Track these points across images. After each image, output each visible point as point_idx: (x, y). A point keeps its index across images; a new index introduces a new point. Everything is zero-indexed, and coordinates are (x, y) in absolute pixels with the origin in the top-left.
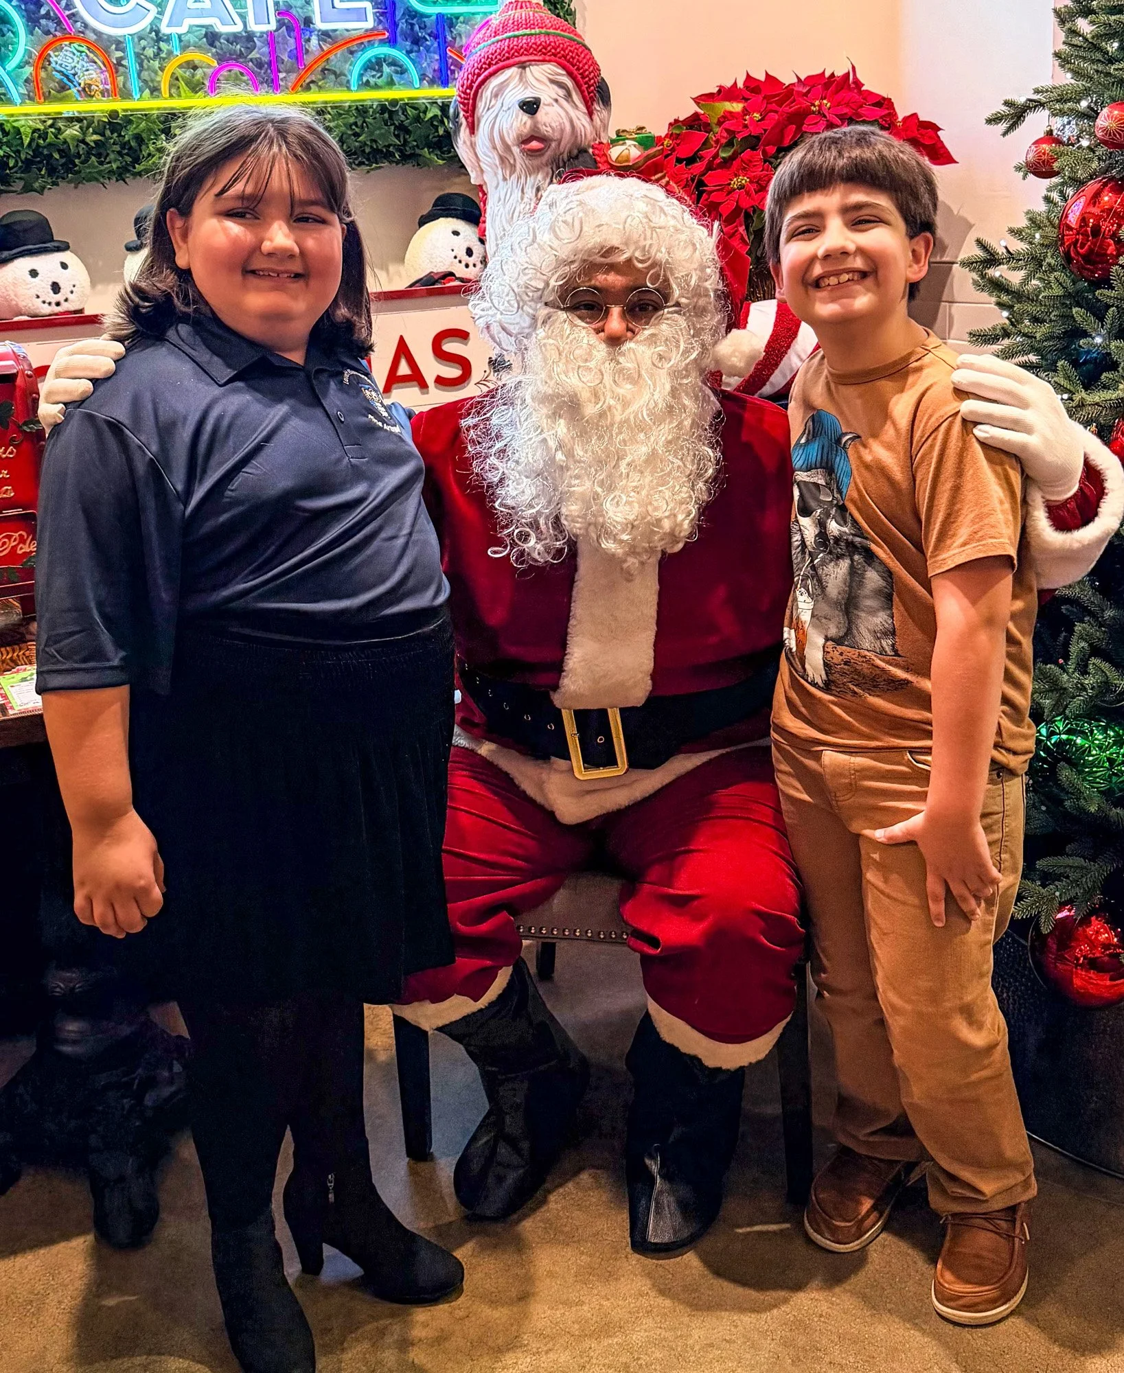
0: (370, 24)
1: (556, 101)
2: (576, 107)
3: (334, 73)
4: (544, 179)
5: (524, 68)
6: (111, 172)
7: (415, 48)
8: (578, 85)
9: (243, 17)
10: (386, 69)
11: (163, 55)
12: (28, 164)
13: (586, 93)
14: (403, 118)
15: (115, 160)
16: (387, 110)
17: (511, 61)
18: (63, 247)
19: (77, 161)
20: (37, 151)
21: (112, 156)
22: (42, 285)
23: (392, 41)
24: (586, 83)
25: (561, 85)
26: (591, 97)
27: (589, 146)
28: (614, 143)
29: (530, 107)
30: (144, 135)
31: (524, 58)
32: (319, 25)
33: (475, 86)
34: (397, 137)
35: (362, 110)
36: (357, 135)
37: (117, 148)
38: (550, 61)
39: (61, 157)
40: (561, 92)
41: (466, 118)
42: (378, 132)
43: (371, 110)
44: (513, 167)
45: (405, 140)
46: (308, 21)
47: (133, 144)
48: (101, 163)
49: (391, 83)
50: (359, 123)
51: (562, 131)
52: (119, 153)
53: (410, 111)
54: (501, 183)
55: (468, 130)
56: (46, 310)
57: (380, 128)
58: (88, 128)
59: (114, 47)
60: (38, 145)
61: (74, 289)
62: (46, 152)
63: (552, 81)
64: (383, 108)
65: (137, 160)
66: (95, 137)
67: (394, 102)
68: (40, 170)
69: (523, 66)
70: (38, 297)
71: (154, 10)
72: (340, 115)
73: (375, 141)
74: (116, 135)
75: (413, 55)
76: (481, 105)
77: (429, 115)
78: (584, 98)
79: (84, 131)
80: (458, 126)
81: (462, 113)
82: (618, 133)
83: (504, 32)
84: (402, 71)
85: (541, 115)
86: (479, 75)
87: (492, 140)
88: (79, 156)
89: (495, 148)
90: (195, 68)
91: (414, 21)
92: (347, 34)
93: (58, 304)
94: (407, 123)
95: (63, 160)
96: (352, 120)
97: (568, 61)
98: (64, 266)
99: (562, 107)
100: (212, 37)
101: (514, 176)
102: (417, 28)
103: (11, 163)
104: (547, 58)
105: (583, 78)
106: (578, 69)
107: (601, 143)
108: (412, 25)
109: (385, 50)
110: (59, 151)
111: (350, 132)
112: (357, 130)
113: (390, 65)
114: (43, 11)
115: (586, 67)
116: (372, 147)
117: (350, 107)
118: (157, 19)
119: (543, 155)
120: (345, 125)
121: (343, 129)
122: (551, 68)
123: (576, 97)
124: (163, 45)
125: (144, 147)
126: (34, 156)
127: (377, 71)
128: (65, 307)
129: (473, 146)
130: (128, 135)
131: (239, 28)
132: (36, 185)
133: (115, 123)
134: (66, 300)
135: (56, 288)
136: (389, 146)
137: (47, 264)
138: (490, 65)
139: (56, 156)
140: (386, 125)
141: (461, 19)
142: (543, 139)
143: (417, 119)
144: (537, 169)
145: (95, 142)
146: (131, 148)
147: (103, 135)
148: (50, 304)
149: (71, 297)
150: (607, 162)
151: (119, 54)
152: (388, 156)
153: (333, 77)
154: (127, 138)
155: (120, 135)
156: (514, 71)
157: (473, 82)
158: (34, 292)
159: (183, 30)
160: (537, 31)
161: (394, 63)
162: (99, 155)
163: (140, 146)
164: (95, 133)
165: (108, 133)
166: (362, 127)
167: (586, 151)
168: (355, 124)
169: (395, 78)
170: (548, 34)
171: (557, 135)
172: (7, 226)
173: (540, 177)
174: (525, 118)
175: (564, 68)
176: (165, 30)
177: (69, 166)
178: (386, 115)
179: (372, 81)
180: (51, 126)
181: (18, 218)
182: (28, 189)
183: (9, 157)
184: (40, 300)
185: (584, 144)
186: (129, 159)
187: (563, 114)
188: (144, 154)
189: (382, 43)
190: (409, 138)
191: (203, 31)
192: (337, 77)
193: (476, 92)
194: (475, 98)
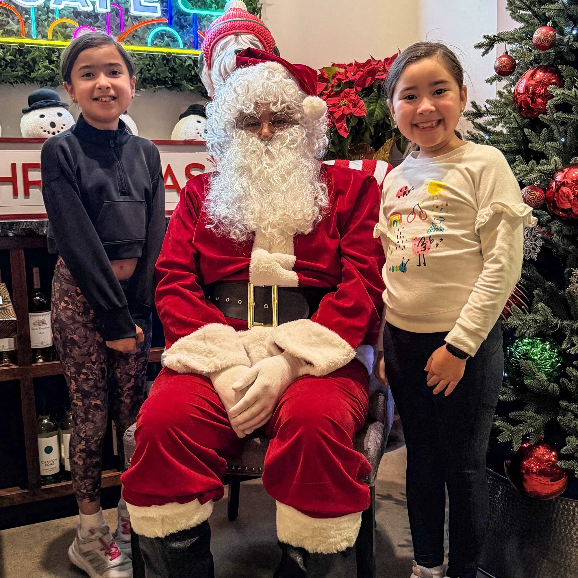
0: (159, 14)
3: (139, 36)
5: (237, 36)
6: (18, 77)
7: (182, 30)
9: (93, 4)
10: (166, 39)
11: (50, 19)
14: (173, 64)
15: (21, 71)
16: (166, 59)
17: (231, 32)
21: (19, 68)
23: (170, 24)
24: (268, 46)
30: (37, 59)
31: (238, 31)
32: (133, 12)
33: (212, 44)
34: (170, 73)
35: (153, 57)
36: (149, 70)
37: (22, 64)
38: (251, 33)
41: (207, 61)
42: (160, 69)
43: (157, 57)
45: (174, 76)
46: (127, 10)
47: (31, 63)
48: (13, 71)
49: (168, 45)
50: (151, 65)
52: (23, 67)
53: (177, 60)
55: (207, 68)
57: (161, 67)
58: (7, 52)
59: (24, 12)
63: (251, 43)
64: (164, 57)
65: (32, 71)
66: (11, 57)
67: (169, 54)
69: (237, 35)
72: (141, 59)
73: (159, 74)
74: (21, 57)
75: (180, 33)
76: (215, 54)
77: (187, 64)
79: (4, 53)
80: (202, 66)
81: (204, 59)
83: (228, 19)
84: (175, 40)
86: (214, 39)
87: (220, 71)
89: (221, 75)
90: (66, 27)
91: (181, 17)
92: (146, 18)
94: (175, 66)
96: (147, 63)
97: (260, 34)
100: (76, 14)
102: (182, 21)
104: (249, 32)
105: (267, 44)
109: (166, 28)
111: (145, 68)
112: (150, 68)
113: (168, 36)
116: (157, 77)
117: (146, 54)
120: (143, 64)
121: (142, 66)
122: (251, 37)
124: (50, 15)
125: (36, 65)
127: (161, 39)
129: (210, 76)
130: (29, 58)
131: (90, 9)
133: (21, 50)
136: (166, 78)
138: (220, 34)
140: (165, 66)
141: (206, 17)
143: (181, 65)
145: (10, 59)
146: (29, 65)
147: (15, 57)
151: (27, 16)
152: (166, 83)
153: (138, 39)
154: (28, 59)
155: (24, 58)
156: (232, 36)
157: (211, 42)
159: (61, 7)
160: (245, 19)
161: (170, 36)
162: (12, 67)
163: (34, 65)
164: (10, 55)
165: (18, 56)
166: (152, 67)
168: (149, 64)
169: (171, 43)
170: (250, 21)
175: (258, 37)
176: (52, 6)
178: (165, 62)
179: (159, 43)
186: (28, 71)
188: (37, 68)
189: (164, 24)
190: (176, 75)
191: (72, 10)
192: (140, 39)
193: (213, 47)
194: (212, 51)
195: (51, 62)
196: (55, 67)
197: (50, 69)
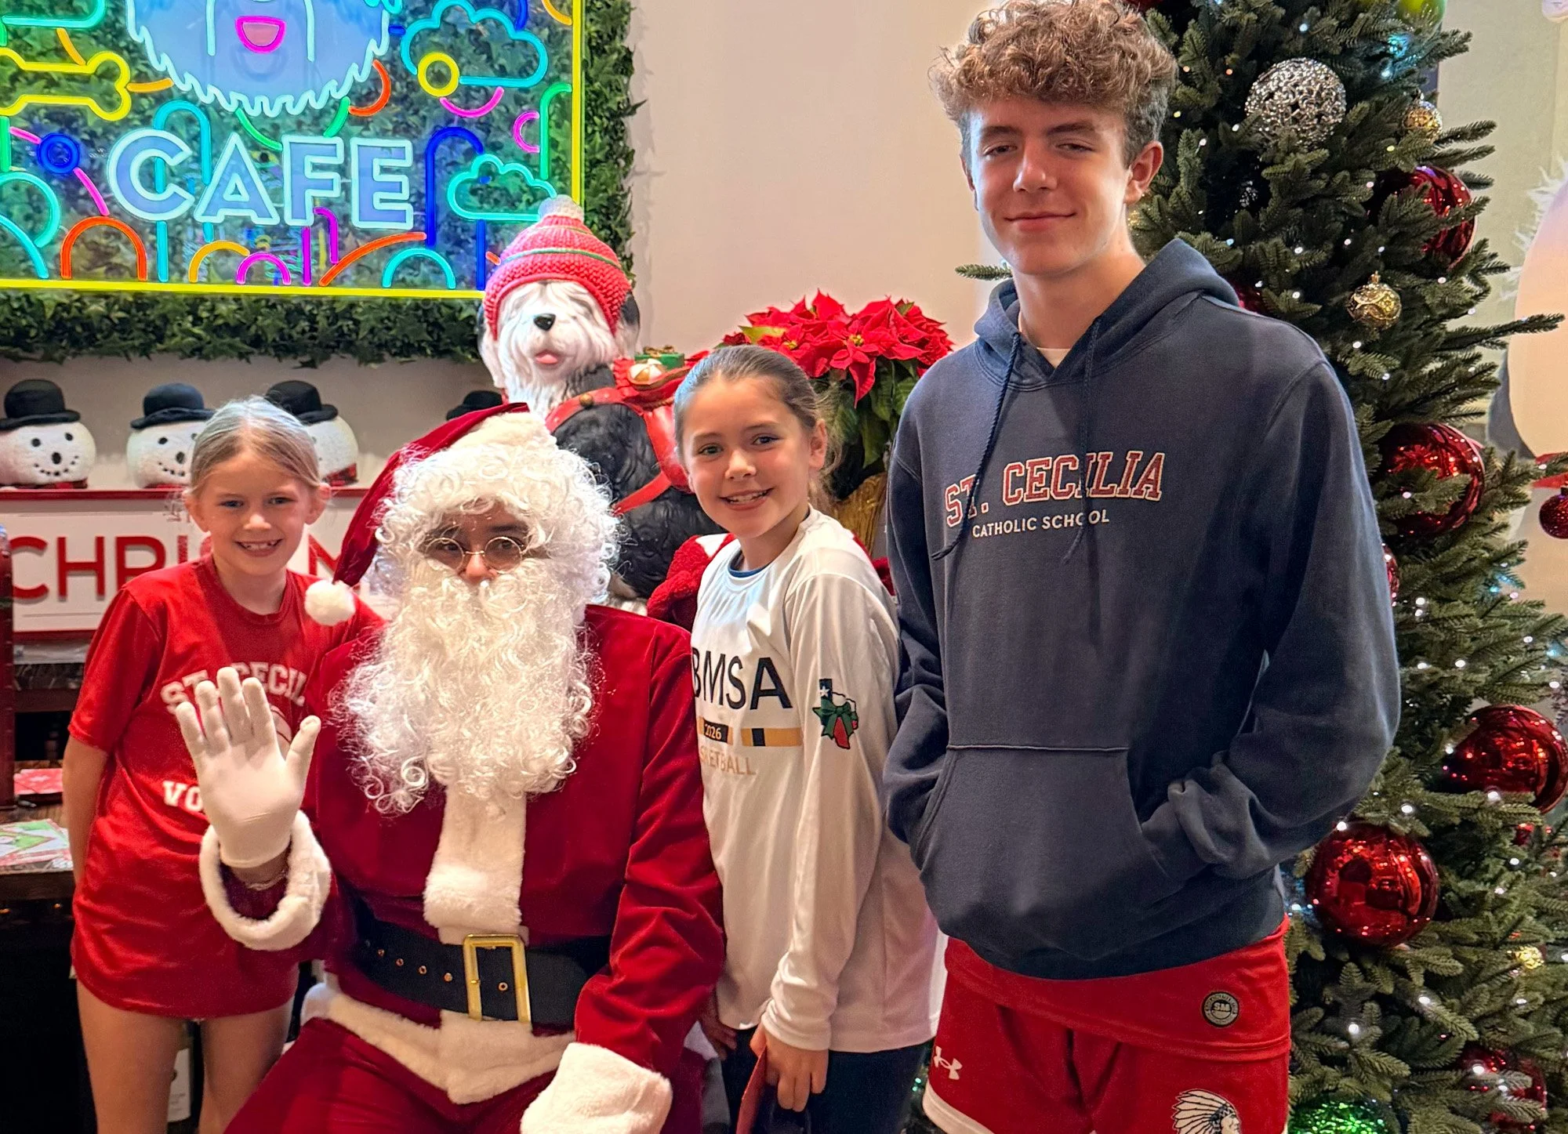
0: (409, 225)
1: (575, 318)
2: (598, 325)
3: (369, 269)
4: (558, 390)
5: (546, 284)
6: (133, 348)
7: (456, 249)
8: (601, 304)
9: (280, 211)
10: (424, 269)
12: (50, 335)
13: (609, 312)
14: (438, 315)
15: (140, 337)
16: (422, 309)
17: (534, 276)
18: (73, 417)
19: (99, 336)
20: (60, 322)
21: (136, 333)
22: (43, 454)
23: (430, 243)
24: (609, 302)
25: (582, 303)
26: (614, 317)
27: (611, 362)
28: (638, 359)
29: (545, 323)
30: (170, 316)
31: (546, 275)
32: (358, 222)
33: (499, 296)
34: (430, 333)
35: (395, 307)
36: (389, 329)
37: (141, 326)
38: (571, 280)
39: (84, 330)
40: (582, 309)
41: (491, 324)
42: (410, 328)
43: (405, 307)
44: (529, 376)
45: (439, 336)
46: (346, 218)
47: (158, 323)
48: (125, 339)
49: (425, 284)
50: (392, 318)
51: (578, 346)
52: (144, 330)
53: (444, 310)
54: (519, 390)
55: (491, 337)
56: (43, 479)
57: (412, 324)
58: (115, 304)
59: (148, 230)
60: (62, 318)
61: (76, 461)
62: (69, 325)
63: (573, 299)
64: (417, 306)
65: (160, 339)
66: (121, 314)
67: (426, 301)
68: (61, 341)
69: (544, 282)
70: (37, 466)
72: (372, 309)
73: (406, 336)
74: (141, 313)
75: (452, 257)
76: (503, 315)
77: (464, 315)
78: (606, 316)
79: (109, 307)
80: (482, 331)
81: (486, 320)
83: (532, 247)
84: (438, 271)
85: (556, 331)
86: (503, 286)
88: (101, 331)
89: (512, 356)
90: (227, 256)
91: (458, 224)
92: (385, 233)
93: (57, 474)
94: (441, 320)
95: (86, 334)
96: (385, 315)
97: (592, 281)
98: (69, 437)
99: (580, 324)
100: (248, 229)
101: (531, 385)
102: (459, 230)
103: (33, 333)
104: (569, 276)
106: (601, 289)
107: (624, 359)
108: (456, 227)
109: (423, 251)
110: (82, 325)
111: (380, 326)
112: (390, 324)
113: (427, 265)
114: (82, 192)
115: (610, 287)
116: (403, 341)
117: (383, 303)
119: (556, 368)
120: (376, 319)
122: (572, 287)
123: (598, 315)
124: (198, 233)
125: (169, 326)
126: (57, 328)
127: (414, 270)
128: (65, 477)
129: (495, 350)
130: (154, 314)
131: (275, 221)
132: (57, 355)
133: (141, 302)
134: (66, 471)
135: (57, 458)
136: (421, 341)
137: (52, 435)
138: (513, 278)
139: (79, 329)
140: (419, 321)
141: (507, 225)
142: (555, 354)
143: (454, 318)
144: (552, 381)
145: (120, 319)
146: (156, 327)
147: (128, 312)
148: (48, 473)
149: (71, 468)
150: (626, 378)
151: (153, 237)
152: (421, 350)
153: (367, 272)
154: (152, 317)
155: (145, 314)
156: (535, 286)
158: (32, 461)
159: (218, 219)
160: (564, 249)
161: (433, 263)
162: (122, 331)
163: (165, 324)
164: (120, 310)
165: (134, 311)
166: (395, 322)
167: (606, 366)
168: (388, 318)
169: (432, 278)
170: (574, 253)
171: (571, 351)
172: (18, 395)
173: (554, 388)
174: (539, 333)
175: (586, 286)
176: (201, 217)
177: (91, 340)
178: (420, 312)
179: (408, 278)
180: (77, 301)
181: (31, 387)
182: (48, 358)
183: (31, 326)
184: (39, 469)
185: (604, 359)
186: (153, 337)
187: (580, 331)
188: (169, 333)
189: (420, 243)
190: (443, 336)
191: (241, 223)
192: (372, 272)
193: (499, 302)
194: (498, 308)
196: (204, 330)
197: (194, 335)
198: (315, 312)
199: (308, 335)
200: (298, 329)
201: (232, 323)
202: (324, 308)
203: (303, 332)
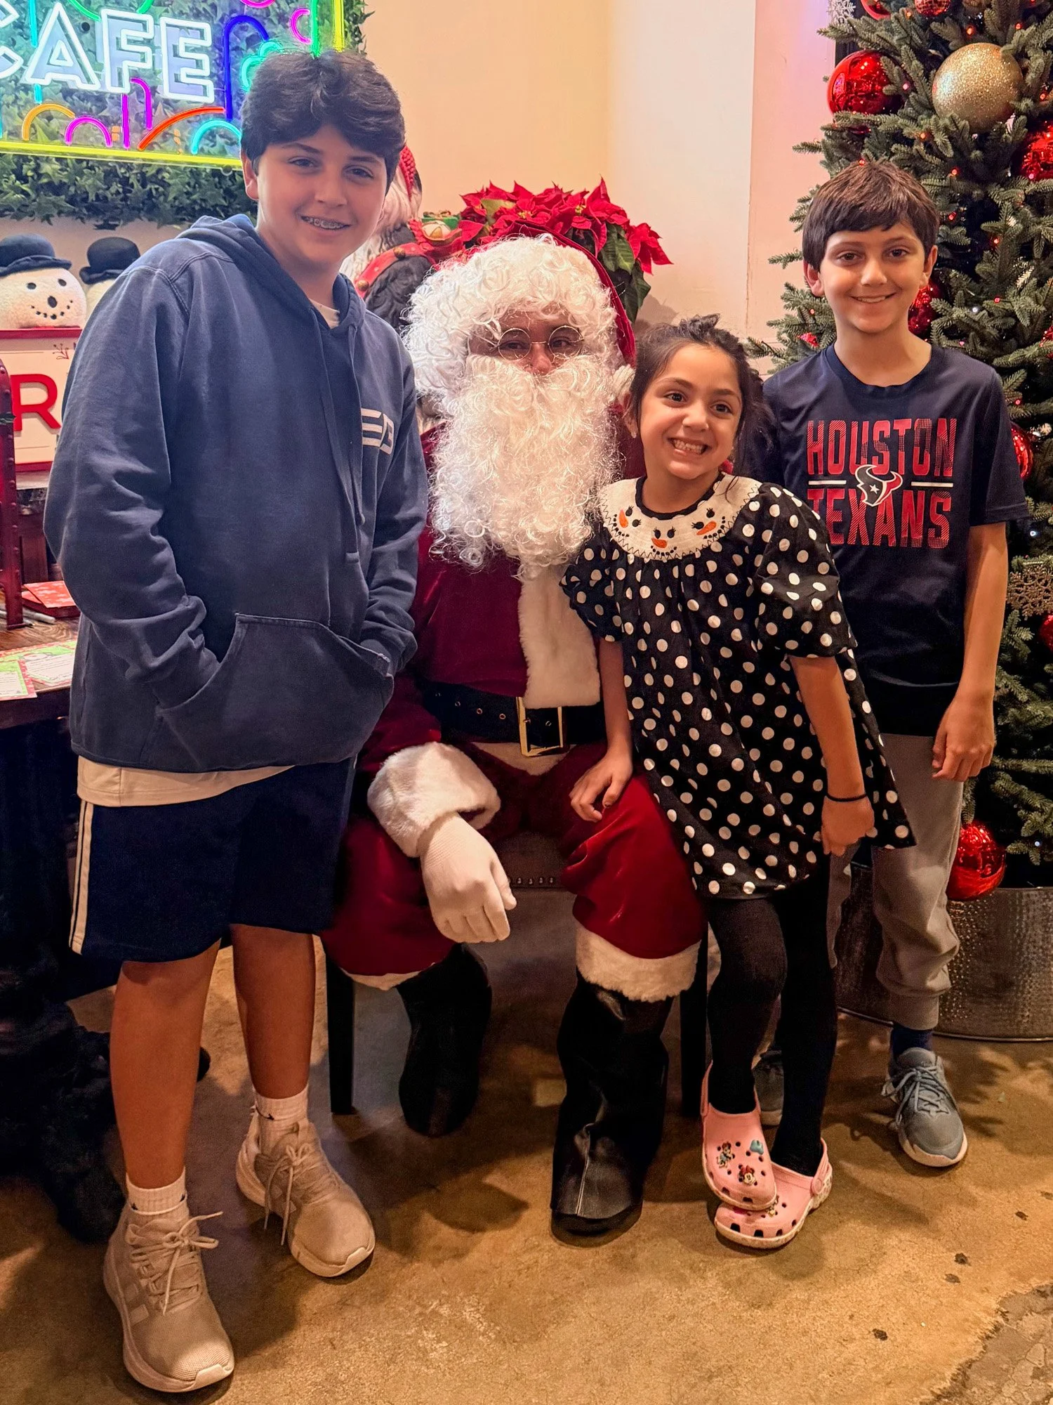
0: (210, 98)
4: (375, 244)
8: (403, 171)
9: (101, 78)
10: (219, 140)
11: (21, 103)
14: (229, 183)
24: (409, 170)
27: (407, 221)
34: (225, 198)
35: (195, 173)
42: (209, 193)
43: (204, 174)
45: (230, 203)
49: (223, 152)
50: (192, 184)
57: (212, 190)
64: (215, 173)
67: (228, 168)
71: (19, 61)
72: (177, 174)
73: (205, 201)
82: (426, 215)
84: (233, 142)
90: (50, 118)
92: (187, 105)
94: (233, 188)
96: (187, 180)
100: (67, 93)
105: (407, 165)
107: (415, 220)
112: (190, 190)
113: (222, 136)
116: (201, 205)
117: (185, 168)
118: (21, 70)
121: (181, 187)
123: (401, 181)
124: (22, 94)
127: (211, 141)
136: (217, 205)
140: (216, 187)
159: (46, 82)
161: (226, 136)
166: (195, 187)
168: (189, 184)
169: (227, 148)
176: (27, 79)
178: (217, 179)
179: (207, 148)
189: (219, 116)
190: (234, 202)
191: (60, 86)
195: (24, 179)
196: (30, 188)
197: (23, 192)
198: (127, 175)
199: (122, 196)
200: (113, 190)
201: (56, 182)
202: (135, 171)
203: (118, 193)
